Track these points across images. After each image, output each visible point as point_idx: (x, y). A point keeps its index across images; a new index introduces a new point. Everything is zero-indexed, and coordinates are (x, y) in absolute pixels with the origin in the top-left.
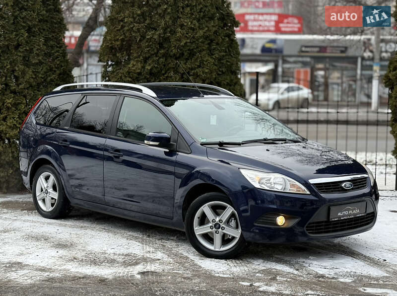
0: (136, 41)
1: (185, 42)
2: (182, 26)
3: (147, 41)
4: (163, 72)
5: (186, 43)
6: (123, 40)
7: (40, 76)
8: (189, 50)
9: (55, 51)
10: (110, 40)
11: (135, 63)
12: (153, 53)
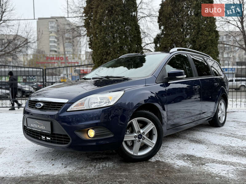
1: (203, 41)
2: (201, 35)
5: (203, 43)
8: (205, 46)
10: (165, 44)
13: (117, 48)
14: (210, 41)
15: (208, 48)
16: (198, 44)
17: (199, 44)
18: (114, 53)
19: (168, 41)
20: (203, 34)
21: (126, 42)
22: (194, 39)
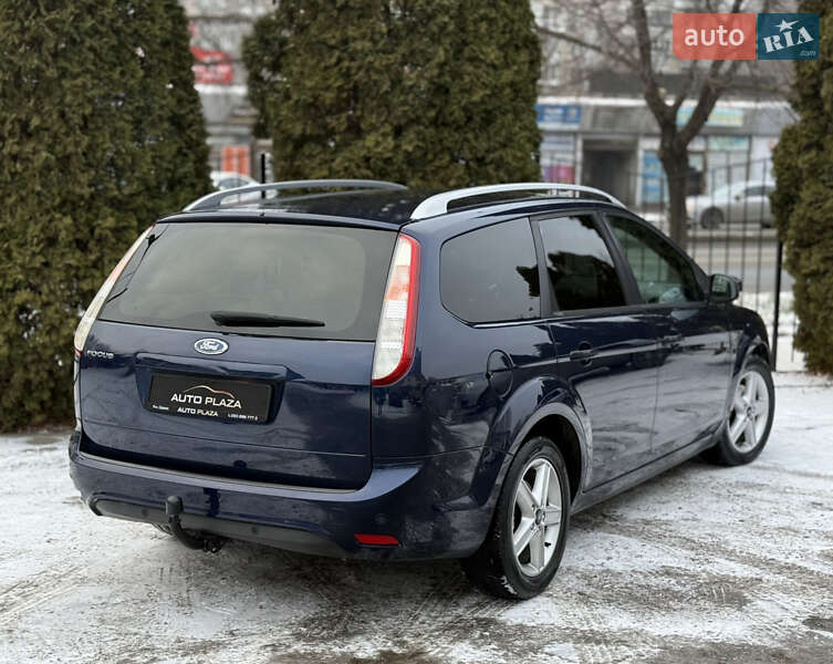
0: (378, 90)
1: (481, 93)
2: (472, 60)
3: (402, 92)
4: (430, 156)
5: (482, 98)
6: (340, 89)
7: (165, 165)
8: (486, 111)
9: (188, 110)
10: (310, 89)
11: (380, 139)
12: (413, 116)
13: (80, 105)
14: (508, 91)
15: (499, 121)
16: (460, 102)
17: (463, 103)
18: (63, 130)
19: (326, 79)
20: (482, 57)
21: (123, 73)
22: (442, 81)
